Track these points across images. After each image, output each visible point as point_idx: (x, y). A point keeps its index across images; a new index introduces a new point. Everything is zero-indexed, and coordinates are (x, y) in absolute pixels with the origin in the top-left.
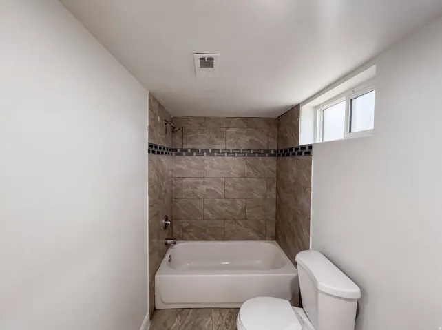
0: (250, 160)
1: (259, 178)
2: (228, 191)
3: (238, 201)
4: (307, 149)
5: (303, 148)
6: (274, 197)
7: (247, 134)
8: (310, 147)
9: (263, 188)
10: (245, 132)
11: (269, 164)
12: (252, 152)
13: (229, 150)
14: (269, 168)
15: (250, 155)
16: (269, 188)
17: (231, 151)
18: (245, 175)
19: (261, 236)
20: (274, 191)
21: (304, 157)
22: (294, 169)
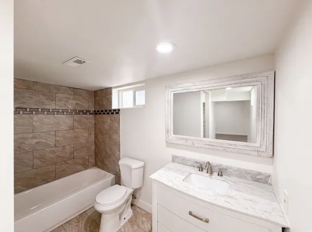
0: (76, 117)
1: (83, 129)
2: (58, 141)
3: (68, 147)
4: (117, 111)
5: (115, 110)
6: (93, 140)
7: (74, 99)
8: (119, 110)
9: (86, 135)
10: (72, 97)
11: (90, 119)
12: (77, 111)
13: (59, 110)
14: (90, 122)
15: (76, 114)
16: (90, 134)
17: (61, 111)
18: (72, 128)
19: (86, 167)
20: (93, 136)
21: (115, 115)
22: (109, 121)
